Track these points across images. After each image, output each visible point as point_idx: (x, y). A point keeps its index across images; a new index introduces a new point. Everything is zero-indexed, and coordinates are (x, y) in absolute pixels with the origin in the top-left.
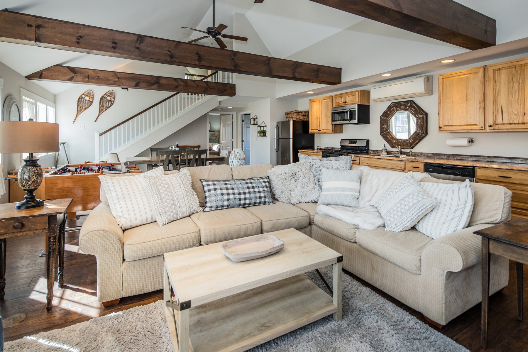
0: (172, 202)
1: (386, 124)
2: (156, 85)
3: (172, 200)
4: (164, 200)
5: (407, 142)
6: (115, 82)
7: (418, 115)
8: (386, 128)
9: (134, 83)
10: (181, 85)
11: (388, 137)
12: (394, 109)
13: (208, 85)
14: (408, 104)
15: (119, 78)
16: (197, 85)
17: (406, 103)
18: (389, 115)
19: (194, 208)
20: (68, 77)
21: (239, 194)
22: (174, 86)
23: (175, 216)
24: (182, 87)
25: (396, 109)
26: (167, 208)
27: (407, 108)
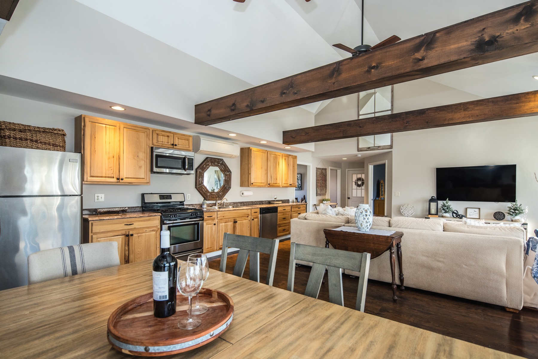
1: (201, 178)
5: (218, 195)
7: (226, 172)
8: (201, 181)
11: (203, 190)
12: (209, 164)
14: (221, 161)
17: (220, 160)
18: (205, 168)
25: (211, 164)
27: (219, 165)
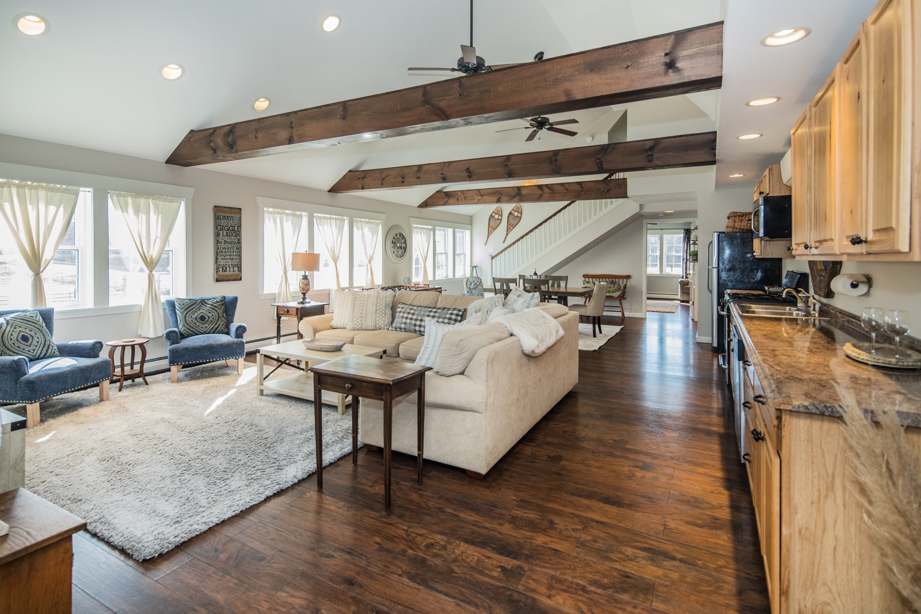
0: (360, 315)
2: (518, 198)
3: (361, 313)
4: (355, 312)
6: (479, 200)
9: (496, 198)
10: (546, 193)
13: (582, 188)
15: (482, 196)
16: (567, 190)
19: (380, 324)
20: (443, 202)
21: (416, 320)
22: (537, 196)
23: (360, 326)
24: (547, 195)
26: (355, 319)
